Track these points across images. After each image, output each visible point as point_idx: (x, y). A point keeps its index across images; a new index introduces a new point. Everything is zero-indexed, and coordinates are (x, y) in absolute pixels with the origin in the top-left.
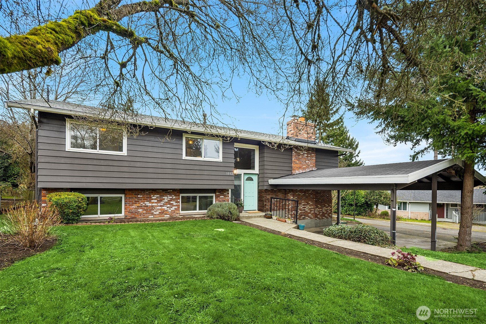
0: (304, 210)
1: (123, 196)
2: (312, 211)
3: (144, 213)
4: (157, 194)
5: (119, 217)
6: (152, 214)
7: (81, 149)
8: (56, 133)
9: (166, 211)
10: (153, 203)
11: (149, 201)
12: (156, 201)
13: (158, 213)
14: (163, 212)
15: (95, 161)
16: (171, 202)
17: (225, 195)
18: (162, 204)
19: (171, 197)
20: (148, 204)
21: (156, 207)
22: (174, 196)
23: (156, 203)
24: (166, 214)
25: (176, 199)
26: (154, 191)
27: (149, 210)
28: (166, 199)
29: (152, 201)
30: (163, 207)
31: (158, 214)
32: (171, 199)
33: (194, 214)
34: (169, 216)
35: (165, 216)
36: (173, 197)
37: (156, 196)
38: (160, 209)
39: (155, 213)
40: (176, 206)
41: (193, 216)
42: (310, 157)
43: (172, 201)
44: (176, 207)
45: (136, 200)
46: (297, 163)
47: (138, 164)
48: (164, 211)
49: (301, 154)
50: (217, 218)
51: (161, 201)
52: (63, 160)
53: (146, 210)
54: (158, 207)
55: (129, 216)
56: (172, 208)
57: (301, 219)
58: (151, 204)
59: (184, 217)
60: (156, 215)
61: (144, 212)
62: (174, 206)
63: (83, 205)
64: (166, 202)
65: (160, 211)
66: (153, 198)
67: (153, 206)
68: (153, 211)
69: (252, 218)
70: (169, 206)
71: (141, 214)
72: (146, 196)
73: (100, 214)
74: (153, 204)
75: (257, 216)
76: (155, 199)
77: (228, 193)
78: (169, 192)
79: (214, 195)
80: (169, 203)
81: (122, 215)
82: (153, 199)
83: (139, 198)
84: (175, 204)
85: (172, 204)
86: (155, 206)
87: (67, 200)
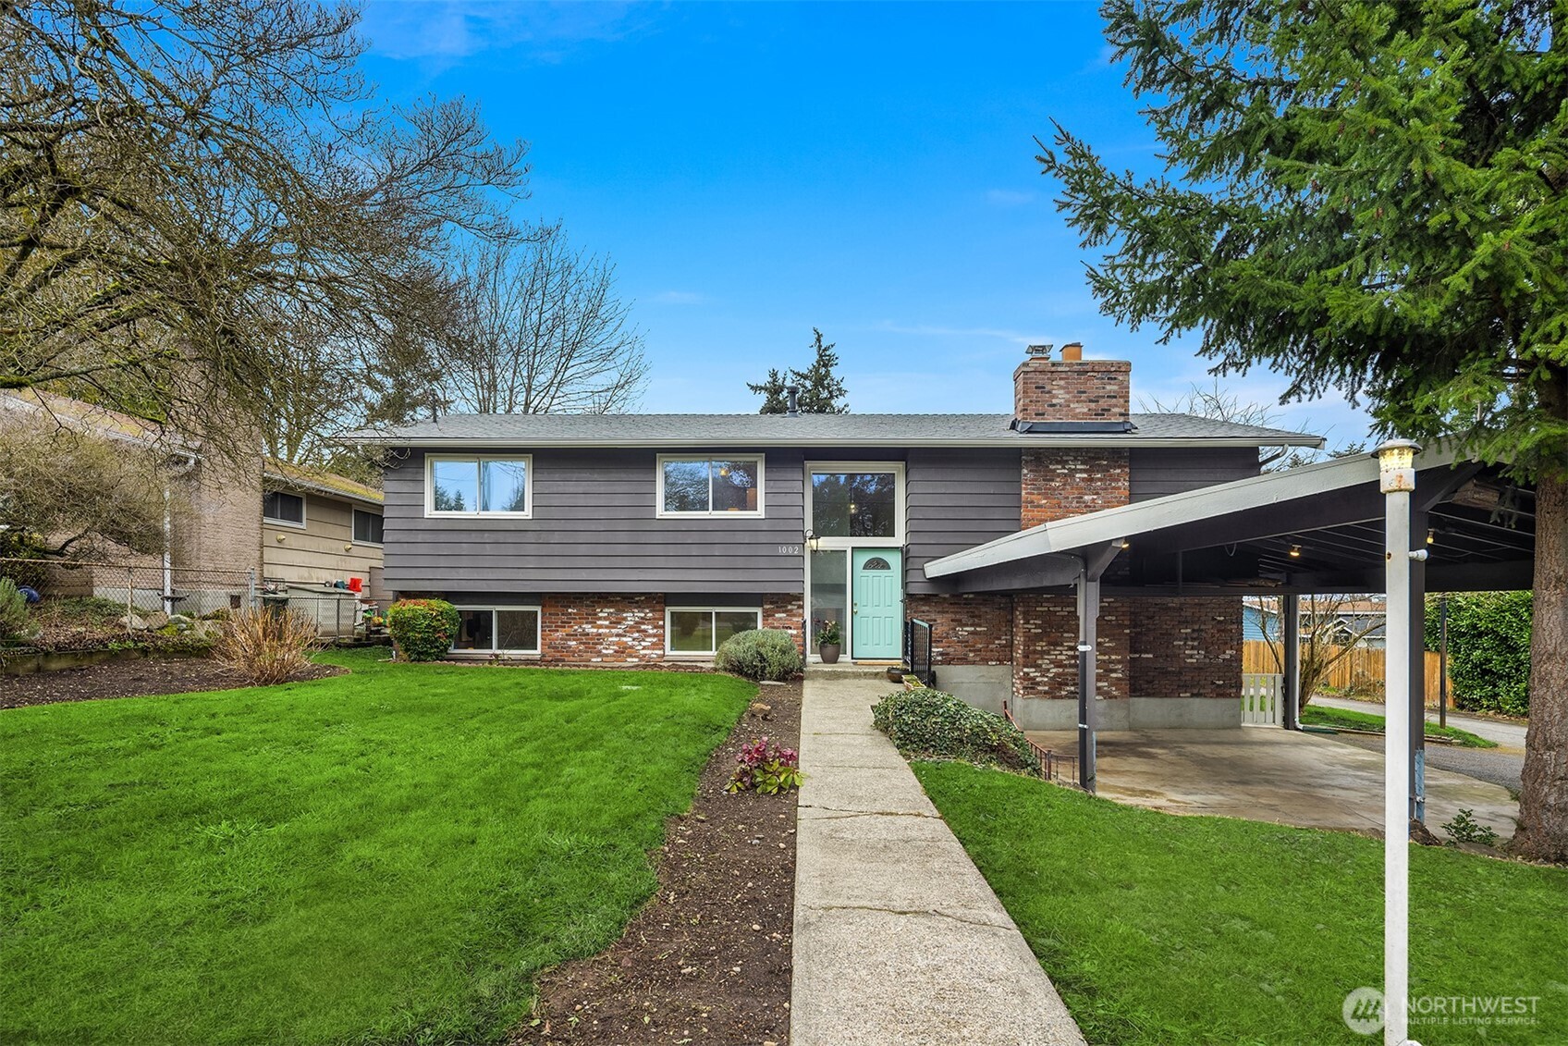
0: (1071, 666)
1: (538, 609)
2: (1115, 671)
3: (580, 651)
4: (611, 607)
5: (530, 657)
6: (599, 654)
7: (454, 512)
8: (411, 484)
9: (631, 647)
10: (601, 627)
11: (590, 623)
12: (607, 623)
13: (611, 652)
14: (623, 651)
15: (474, 534)
16: (643, 627)
17: (791, 610)
18: (621, 631)
19: (643, 615)
20: (589, 628)
21: (608, 637)
22: (651, 611)
23: (607, 627)
24: (631, 656)
25: (655, 619)
26: (604, 599)
27: (592, 643)
28: (631, 617)
29: (599, 622)
30: (625, 639)
31: (612, 655)
32: (642, 618)
33: (701, 659)
34: (636, 660)
35: (629, 660)
36: (646, 614)
37: (606, 610)
38: (617, 643)
39: (604, 651)
40: (654, 636)
41: (699, 664)
42: (1100, 480)
43: (644, 624)
44: (655, 640)
45: (565, 618)
46: (1040, 506)
47: (556, 537)
48: (626, 648)
49: (1059, 475)
50: (725, 669)
51: (619, 623)
52: (420, 537)
53: (584, 643)
54: (612, 636)
55: (551, 654)
56: (644, 640)
57: (1061, 697)
58: (595, 630)
59: (676, 666)
60: (607, 655)
61: (582, 647)
62: (650, 636)
63: (443, 625)
64: (631, 627)
65: (615, 647)
66: (600, 615)
67: (600, 635)
68: (600, 647)
69: (846, 677)
70: (636, 635)
71: (574, 652)
72: (585, 611)
73: (499, 648)
74: (601, 631)
75: (865, 674)
76: (605, 619)
77: (802, 607)
78: (637, 602)
79: (759, 611)
80: (636, 627)
81: (536, 653)
82: (600, 619)
83: (570, 614)
84: (651, 632)
85: (645, 631)
86: (605, 634)
87: (410, 614)
